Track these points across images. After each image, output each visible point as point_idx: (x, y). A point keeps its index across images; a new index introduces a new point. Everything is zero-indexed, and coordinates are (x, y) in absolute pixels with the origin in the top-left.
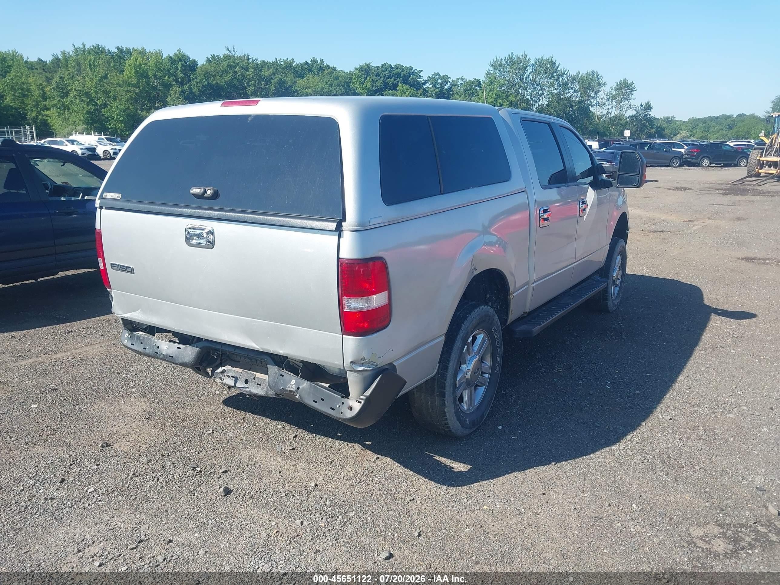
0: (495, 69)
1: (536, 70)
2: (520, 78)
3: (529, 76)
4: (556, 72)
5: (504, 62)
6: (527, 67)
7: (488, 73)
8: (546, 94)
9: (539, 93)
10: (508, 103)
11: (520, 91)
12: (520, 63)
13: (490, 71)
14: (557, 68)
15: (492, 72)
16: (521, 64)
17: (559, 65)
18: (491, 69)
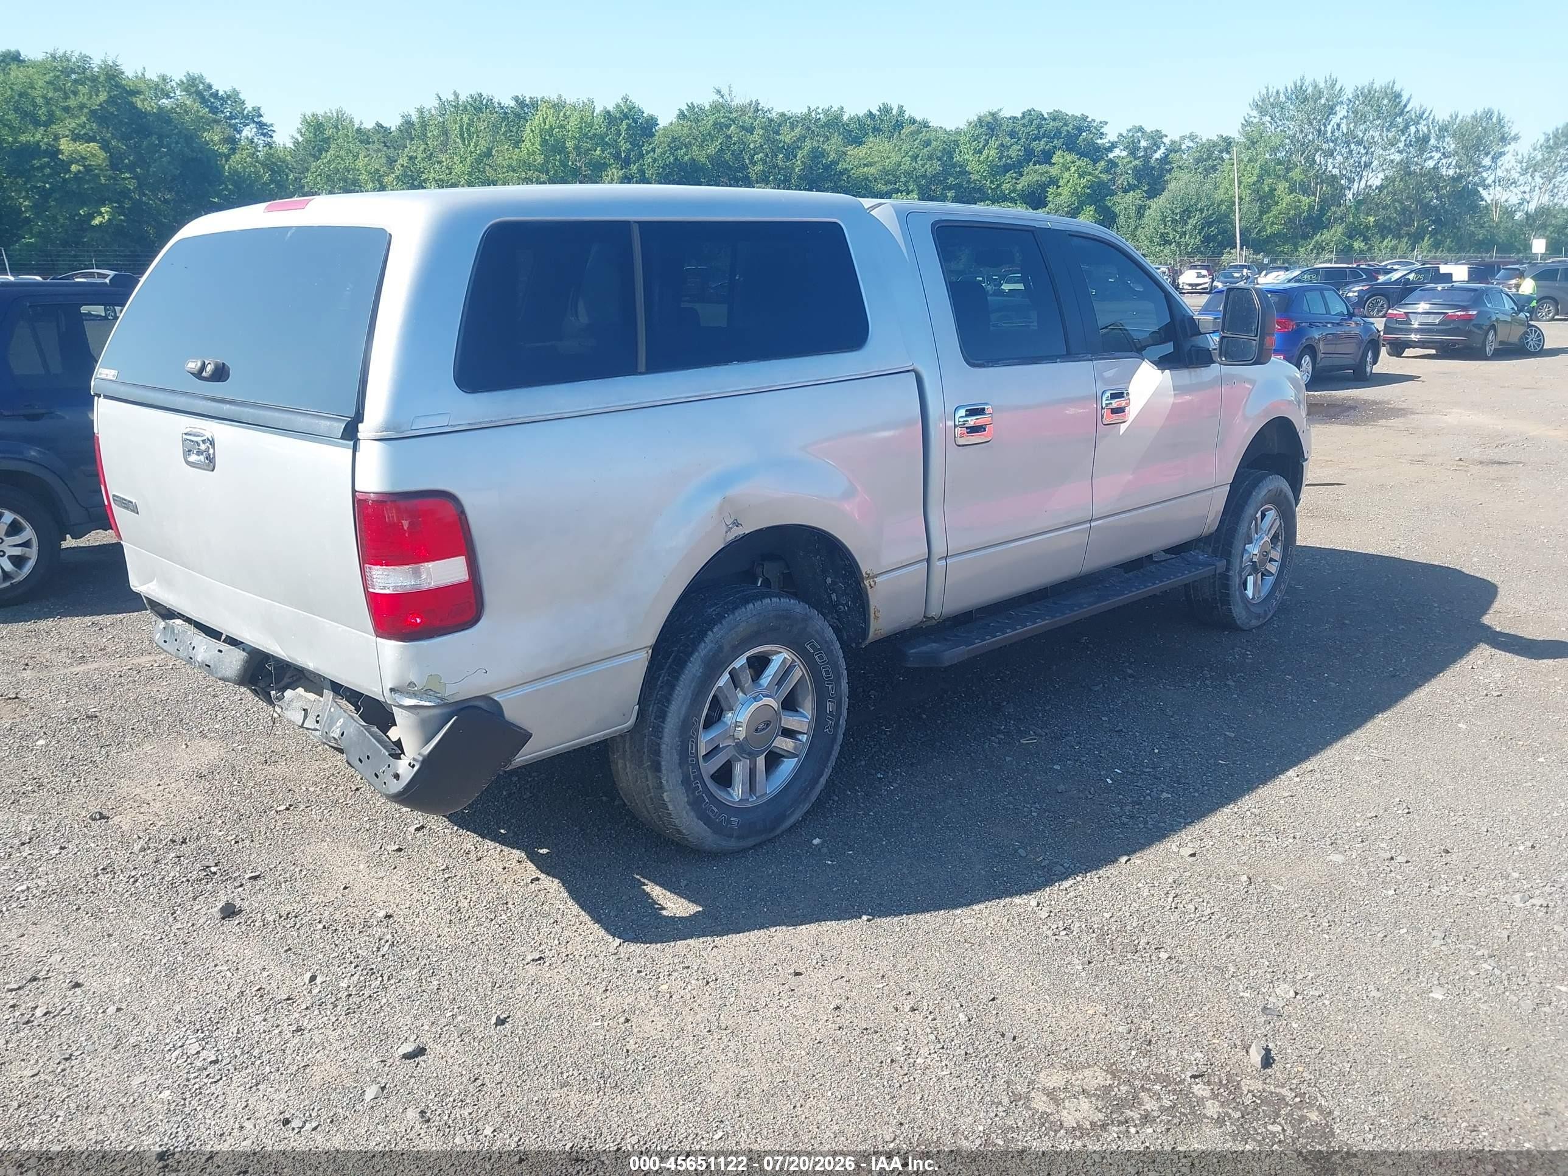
0: (1263, 112)
1: (1356, 112)
2: (1319, 131)
3: (1339, 125)
4: (1401, 114)
5: (1282, 98)
6: (1335, 105)
7: (1248, 123)
8: (1376, 163)
9: (1360, 163)
10: (1287, 185)
11: (1317, 158)
12: (1320, 98)
13: (1252, 119)
14: (1405, 106)
15: (1256, 121)
16: (1323, 101)
17: (1409, 100)
18: (1255, 113)
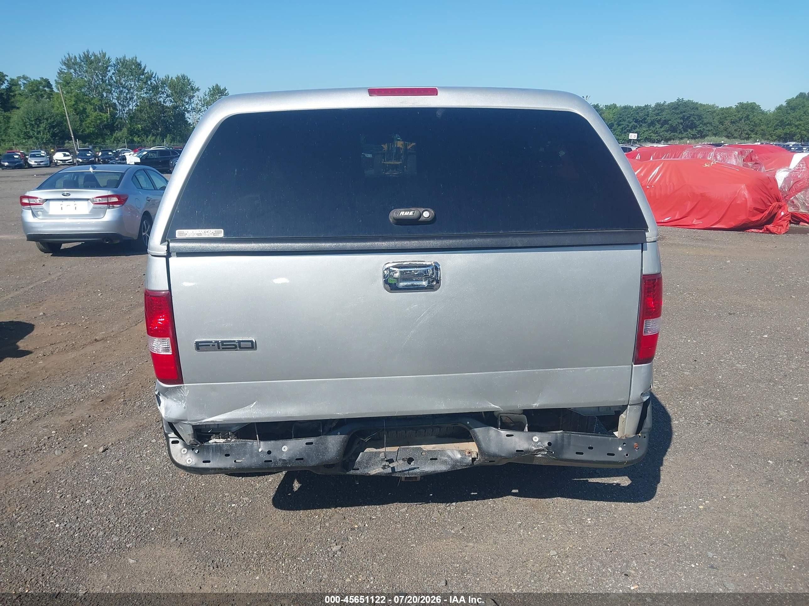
0: (69, 67)
1: (119, 71)
2: (102, 79)
3: (111, 77)
4: (143, 74)
5: (78, 60)
6: (108, 66)
7: (61, 73)
8: (135, 97)
9: (127, 97)
10: (92, 107)
11: (105, 95)
12: (99, 62)
13: (63, 70)
14: (144, 70)
15: (66, 71)
16: (100, 64)
17: (145, 67)
18: (64, 67)
